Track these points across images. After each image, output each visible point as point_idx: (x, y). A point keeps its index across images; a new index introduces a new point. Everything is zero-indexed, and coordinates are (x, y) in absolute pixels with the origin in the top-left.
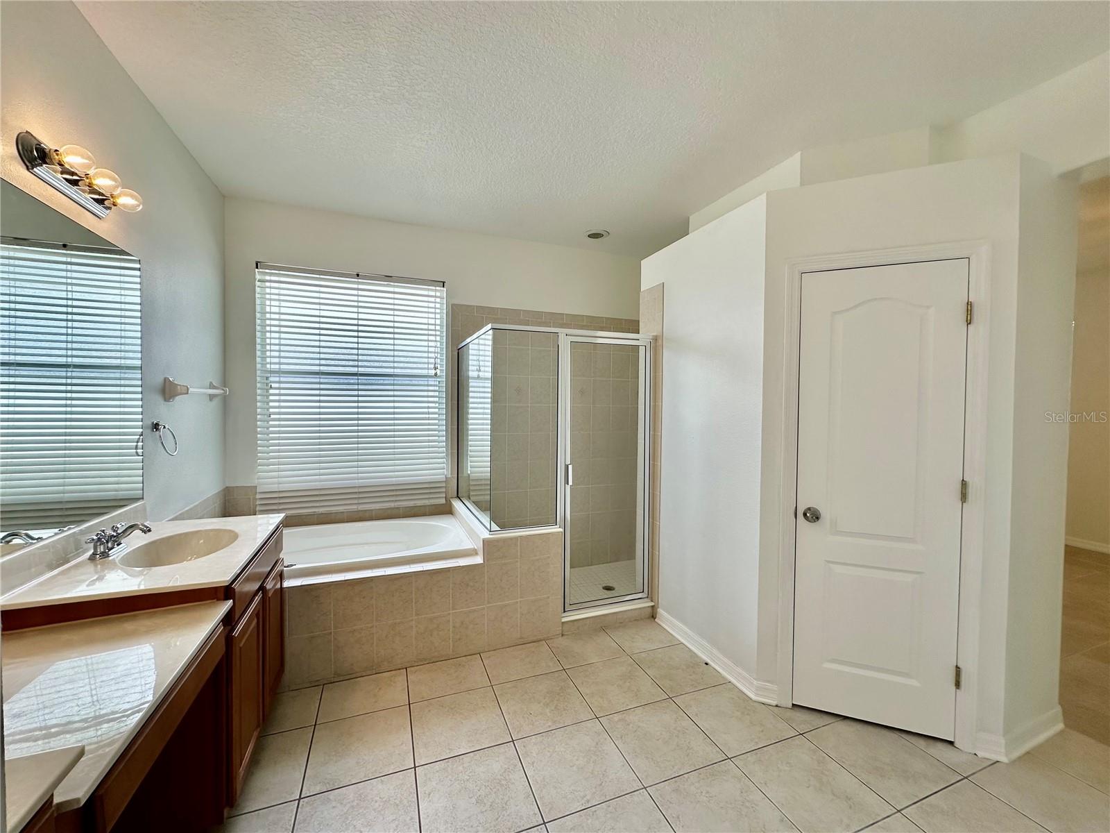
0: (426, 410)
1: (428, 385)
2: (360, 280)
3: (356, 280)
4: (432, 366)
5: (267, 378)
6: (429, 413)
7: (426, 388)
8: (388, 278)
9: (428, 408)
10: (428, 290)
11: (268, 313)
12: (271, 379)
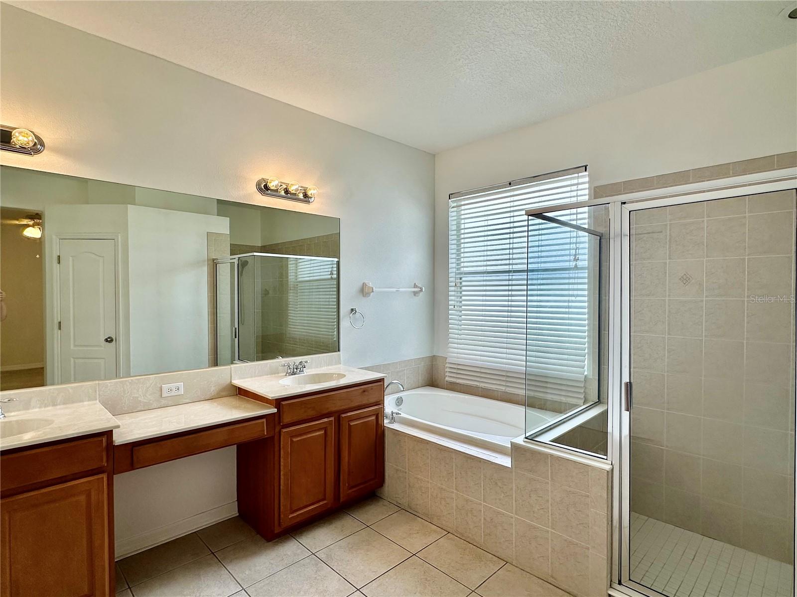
0: (566, 304)
1: (569, 278)
2: (512, 188)
3: (509, 188)
4: (572, 258)
5: (461, 279)
6: (569, 307)
7: (566, 281)
8: (536, 178)
9: (569, 301)
10: (571, 179)
11: (463, 229)
12: (463, 279)
